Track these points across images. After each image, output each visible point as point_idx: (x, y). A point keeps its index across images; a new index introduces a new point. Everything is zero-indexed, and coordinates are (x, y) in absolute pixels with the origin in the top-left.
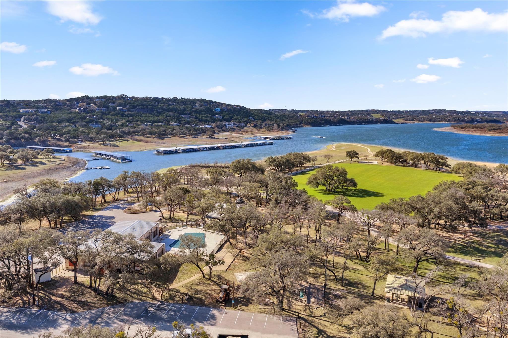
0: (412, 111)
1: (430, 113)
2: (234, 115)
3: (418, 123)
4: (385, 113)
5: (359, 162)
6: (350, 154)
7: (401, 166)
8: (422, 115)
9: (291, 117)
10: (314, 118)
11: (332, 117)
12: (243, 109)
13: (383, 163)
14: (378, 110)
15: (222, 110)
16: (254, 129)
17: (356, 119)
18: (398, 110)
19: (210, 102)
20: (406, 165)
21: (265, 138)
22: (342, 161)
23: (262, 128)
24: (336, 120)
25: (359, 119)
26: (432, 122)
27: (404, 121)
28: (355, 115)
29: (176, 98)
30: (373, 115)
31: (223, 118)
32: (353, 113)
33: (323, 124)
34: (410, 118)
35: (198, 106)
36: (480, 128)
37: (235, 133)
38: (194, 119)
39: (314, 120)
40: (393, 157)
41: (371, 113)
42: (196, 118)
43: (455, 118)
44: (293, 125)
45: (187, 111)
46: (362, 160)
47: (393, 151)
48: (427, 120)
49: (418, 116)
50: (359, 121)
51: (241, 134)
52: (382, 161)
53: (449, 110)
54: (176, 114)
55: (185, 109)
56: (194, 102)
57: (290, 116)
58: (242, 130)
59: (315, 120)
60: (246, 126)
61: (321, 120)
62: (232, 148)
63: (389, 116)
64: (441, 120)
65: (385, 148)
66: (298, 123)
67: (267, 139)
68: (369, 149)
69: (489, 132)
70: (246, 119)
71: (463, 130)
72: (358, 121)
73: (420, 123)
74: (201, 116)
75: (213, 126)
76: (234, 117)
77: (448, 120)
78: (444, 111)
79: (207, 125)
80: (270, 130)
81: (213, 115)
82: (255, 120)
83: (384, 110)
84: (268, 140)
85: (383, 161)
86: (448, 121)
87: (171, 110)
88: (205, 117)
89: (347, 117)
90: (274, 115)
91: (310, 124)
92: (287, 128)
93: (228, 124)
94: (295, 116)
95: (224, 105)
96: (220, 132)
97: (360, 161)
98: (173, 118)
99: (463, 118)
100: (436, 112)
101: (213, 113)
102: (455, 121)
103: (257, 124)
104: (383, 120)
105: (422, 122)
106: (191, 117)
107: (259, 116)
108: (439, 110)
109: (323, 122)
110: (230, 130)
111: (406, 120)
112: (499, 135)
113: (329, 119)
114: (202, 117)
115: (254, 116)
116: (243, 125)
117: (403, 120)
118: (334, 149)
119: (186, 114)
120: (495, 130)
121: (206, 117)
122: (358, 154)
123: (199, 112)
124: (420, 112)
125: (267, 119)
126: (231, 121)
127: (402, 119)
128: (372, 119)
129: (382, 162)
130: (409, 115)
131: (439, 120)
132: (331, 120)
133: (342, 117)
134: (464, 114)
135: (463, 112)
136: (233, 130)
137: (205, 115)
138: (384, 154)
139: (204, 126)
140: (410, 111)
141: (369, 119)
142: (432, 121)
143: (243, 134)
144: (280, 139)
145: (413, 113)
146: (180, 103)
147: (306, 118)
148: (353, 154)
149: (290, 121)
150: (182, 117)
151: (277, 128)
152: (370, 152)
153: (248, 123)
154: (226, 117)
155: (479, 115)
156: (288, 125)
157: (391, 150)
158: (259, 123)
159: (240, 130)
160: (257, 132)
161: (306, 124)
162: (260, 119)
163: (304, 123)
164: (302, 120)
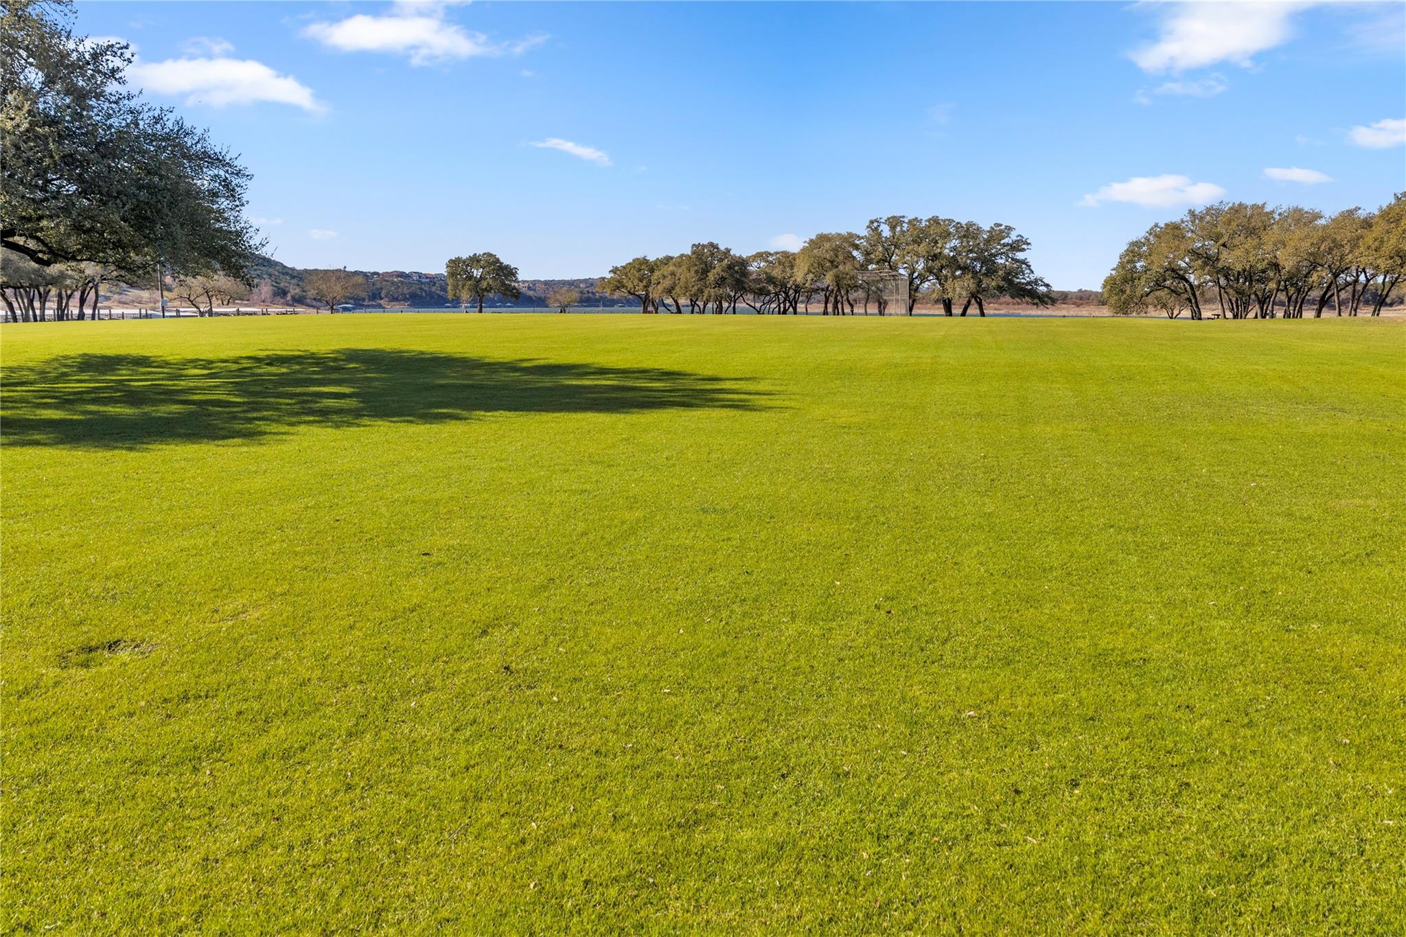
39: (421, 289)
66: (363, 294)
91: (405, 299)
147: (393, 283)
151: (269, 296)
161: (394, 299)
163: (386, 296)
164: (382, 288)
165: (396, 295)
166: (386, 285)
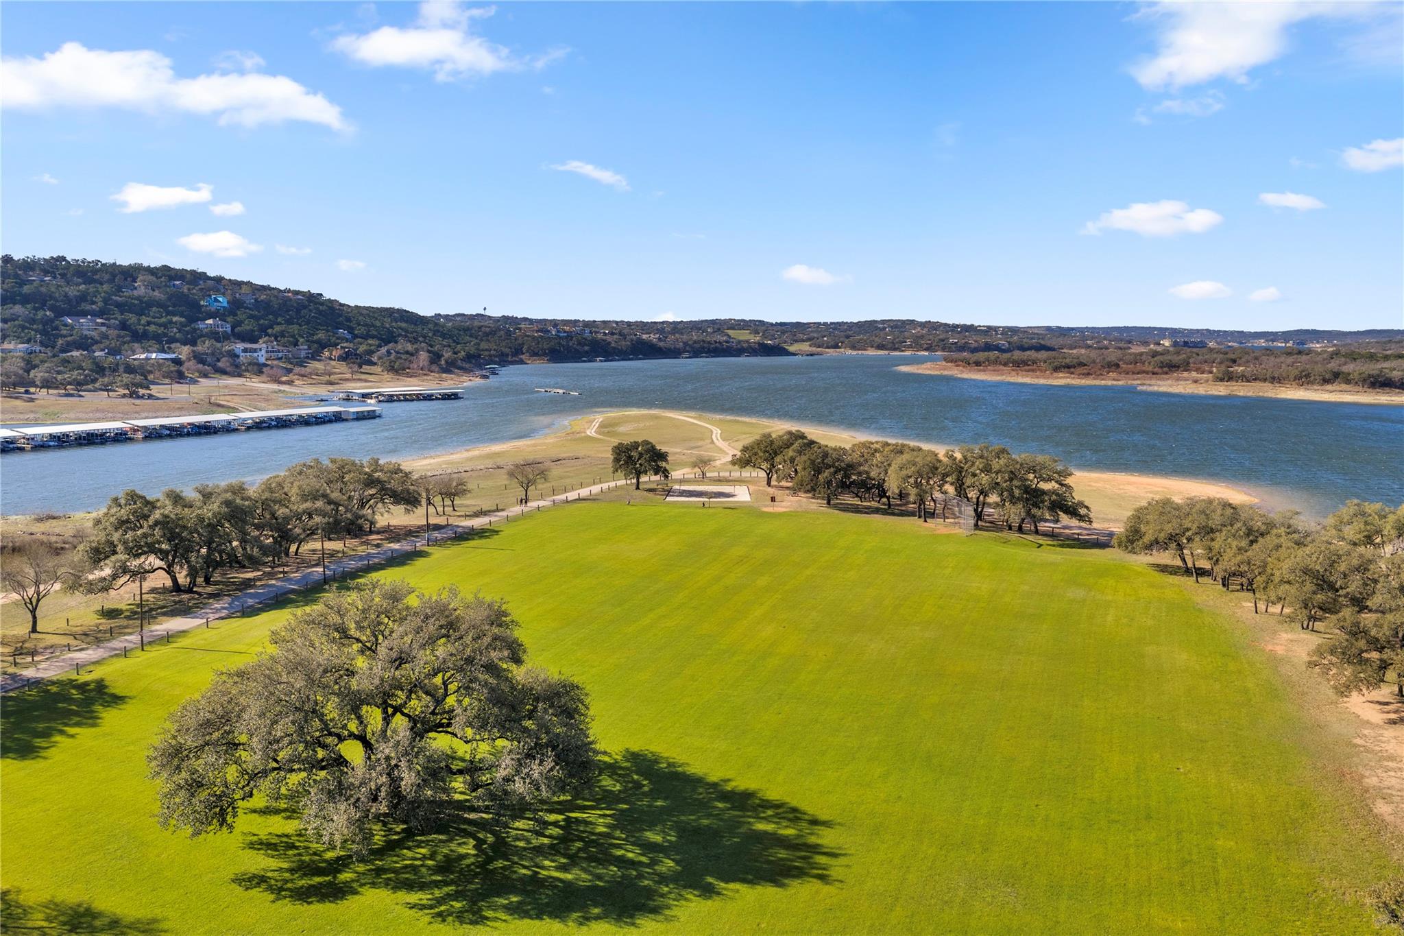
0: (832, 323)
1: (877, 328)
2: (279, 320)
3: (849, 352)
4: (763, 328)
5: (669, 492)
6: (630, 457)
7: (857, 510)
8: (858, 335)
9: (487, 334)
10: (561, 338)
11: (612, 334)
12: (316, 303)
13: (773, 499)
14: (743, 321)
15: (236, 305)
16: (342, 368)
17: (684, 343)
18: (794, 321)
19: (196, 277)
20: (874, 504)
21: (365, 396)
22: (596, 489)
23: (374, 364)
24: (625, 344)
25: (690, 343)
26: (887, 352)
27: (814, 349)
28: (682, 334)
29: (63, 258)
30: (730, 332)
31: (233, 328)
32: (677, 327)
33: (586, 354)
34: (828, 342)
35: (141, 289)
36: (1025, 363)
37: (264, 378)
38: (113, 333)
39: (560, 344)
40: (818, 471)
41: (725, 327)
42: (124, 326)
43: (943, 340)
44: (490, 356)
45: (94, 303)
46: (681, 481)
47: (812, 442)
48: (872, 347)
49: (848, 337)
50: (690, 346)
51: (290, 383)
52: (769, 484)
53: (923, 320)
54: (40, 314)
55: (83, 298)
56: (129, 274)
57: (483, 329)
58: (297, 370)
59: (564, 342)
60: (315, 356)
61: (579, 344)
62: (188, 434)
63: (773, 335)
64: (910, 347)
65: (779, 427)
66: (507, 350)
67: (369, 401)
68: (717, 432)
69: (1055, 375)
70: (321, 335)
71: (980, 371)
72: (688, 348)
73: (855, 353)
74: (144, 320)
75: (183, 357)
76: (277, 328)
77: (925, 346)
78: (912, 322)
79: (163, 351)
80: (397, 369)
81: (192, 320)
82: (355, 337)
83: (760, 321)
84: (372, 401)
85: (774, 483)
86: (926, 350)
87: (25, 300)
88: (160, 325)
89: (657, 336)
90: (431, 326)
91: (545, 354)
92: (467, 366)
93: (245, 350)
94: (500, 330)
95: (244, 287)
96: (205, 376)
97: (676, 487)
98: (23, 328)
99: (963, 341)
100: (892, 327)
101: (195, 312)
102: (943, 349)
103: (356, 350)
104: (757, 346)
105: (860, 352)
106: (103, 324)
107: (373, 325)
108: (899, 321)
109: (586, 348)
110: (247, 370)
111: (819, 347)
112: (1083, 381)
113: (605, 340)
114: (149, 323)
115: (353, 324)
116: (303, 354)
117: (810, 346)
118: (591, 432)
119: (84, 314)
120: (1069, 367)
121: (164, 325)
122: (662, 456)
123: (143, 307)
124: (851, 326)
125: (400, 335)
126: (261, 341)
127: (808, 343)
128: (727, 342)
129: (771, 490)
130: (825, 333)
131: (905, 346)
132: (609, 343)
133: (644, 337)
134: (960, 332)
135: (957, 326)
136: (258, 369)
137: (163, 320)
138: (776, 454)
139: (143, 356)
140: (825, 324)
141: (720, 343)
142: (886, 350)
143: (297, 382)
144: (418, 399)
145: (835, 329)
146: (73, 275)
147: (534, 338)
148: (641, 455)
149: (484, 345)
150: (66, 325)
151: (426, 363)
152: (720, 443)
153: (323, 346)
154: (247, 327)
155: (997, 334)
156: (469, 357)
157: (803, 436)
158: (362, 348)
159: (289, 371)
160: (349, 376)
161: (535, 354)
162: (373, 337)
163: (527, 351)
164: (523, 344)
165: (536, 351)
166: (527, 340)
